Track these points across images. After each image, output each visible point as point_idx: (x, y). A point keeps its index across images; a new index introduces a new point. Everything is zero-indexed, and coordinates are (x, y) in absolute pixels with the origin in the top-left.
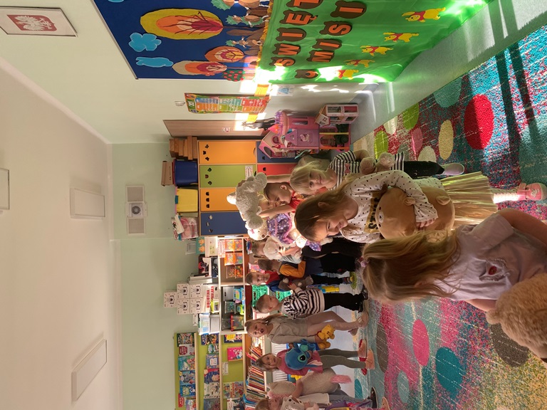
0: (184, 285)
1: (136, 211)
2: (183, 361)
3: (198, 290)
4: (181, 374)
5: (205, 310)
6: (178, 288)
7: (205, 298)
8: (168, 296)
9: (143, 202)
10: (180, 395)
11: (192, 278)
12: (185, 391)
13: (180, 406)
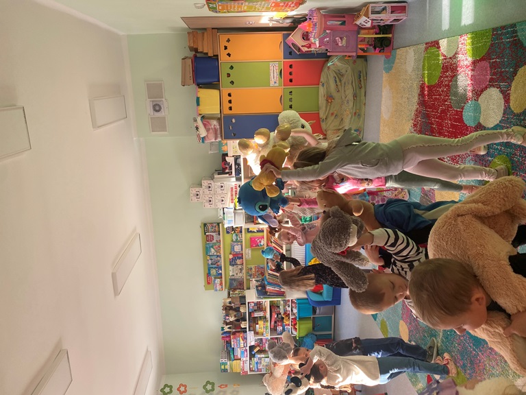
0: (209, 182)
1: (157, 109)
2: (210, 247)
3: (222, 187)
4: (208, 257)
5: (229, 205)
6: (203, 184)
7: (229, 194)
8: (194, 190)
9: (164, 99)
10: (208, 275)
11: (216, 176)
12: (212, 272)
13: (209, 283)
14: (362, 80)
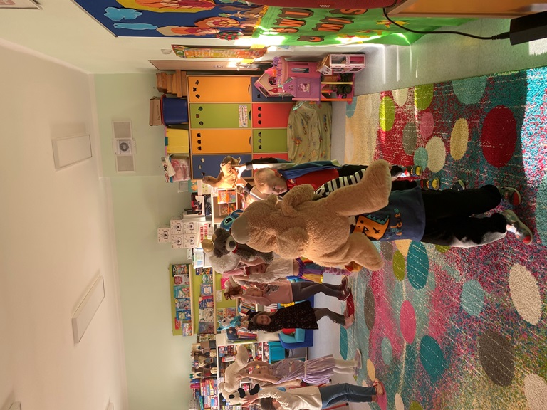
0: (178, 222)
1: (125, 148)
2: (178, 290)
3: (191, 226)
4: (177, 300)
6: (171, 224)
7: (199, 234)
8: (162, 231)
9: (131, 138)
10: (177, 319)
11: (185, 216)
12: (180, 316)
13: (177, 328)
14: (328, 124)
